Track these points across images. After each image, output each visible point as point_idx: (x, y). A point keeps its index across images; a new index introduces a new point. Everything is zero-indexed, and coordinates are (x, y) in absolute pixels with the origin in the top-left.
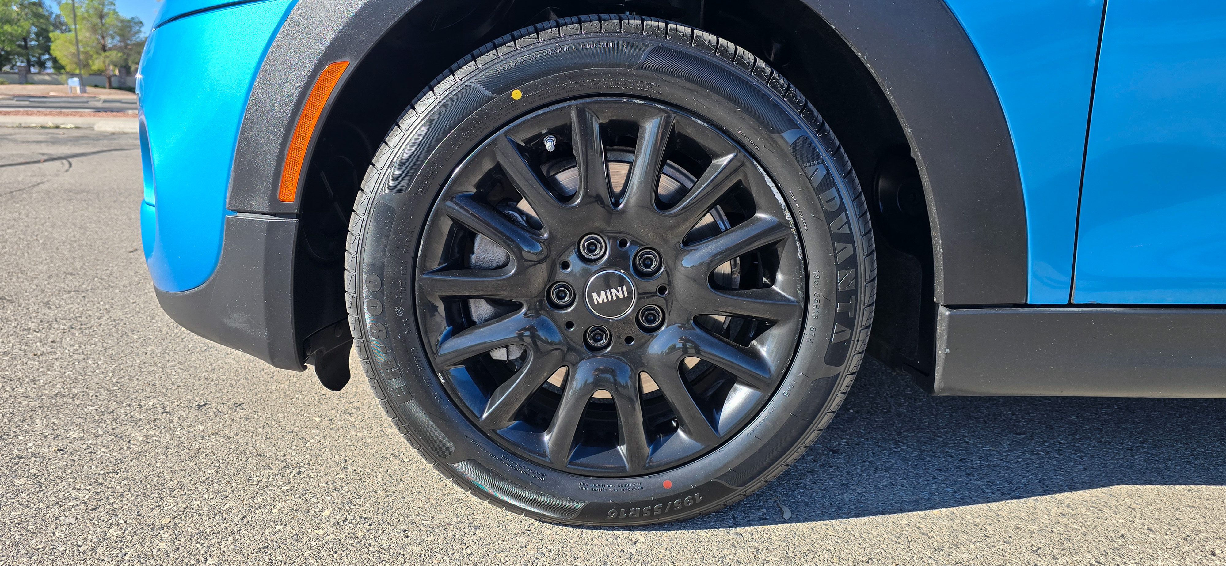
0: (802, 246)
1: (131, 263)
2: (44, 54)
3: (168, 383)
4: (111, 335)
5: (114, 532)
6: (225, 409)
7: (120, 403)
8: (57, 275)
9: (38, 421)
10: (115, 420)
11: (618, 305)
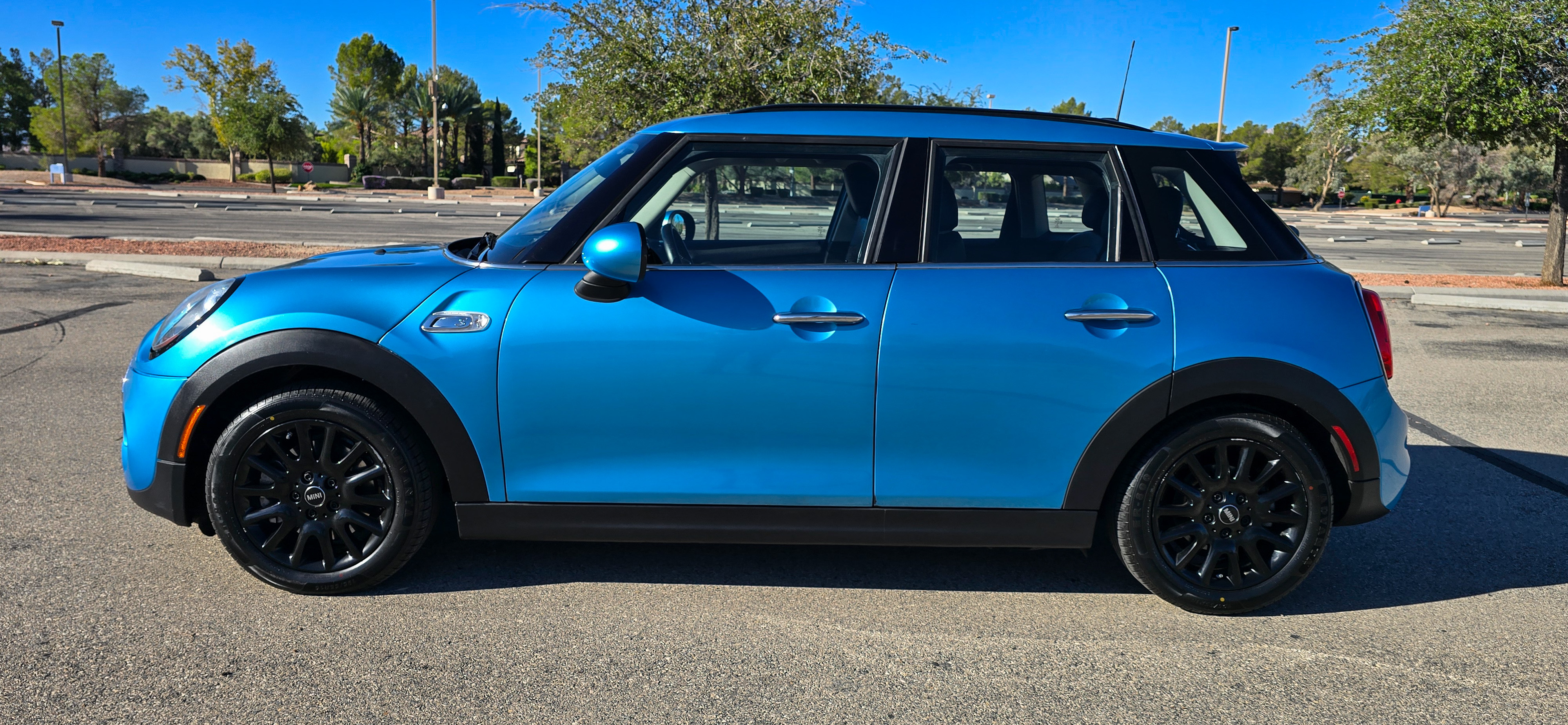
0: (391, 477)
1: (117, 450)
2: (20, 129)
3: (134, 534)
4: (102, 505)
5: (103, 595)
6: (163, 547)
7: (107, 544)
8: (64, 460)
9: (64, 552)
10: (104, 552)
11: (318, 501)
